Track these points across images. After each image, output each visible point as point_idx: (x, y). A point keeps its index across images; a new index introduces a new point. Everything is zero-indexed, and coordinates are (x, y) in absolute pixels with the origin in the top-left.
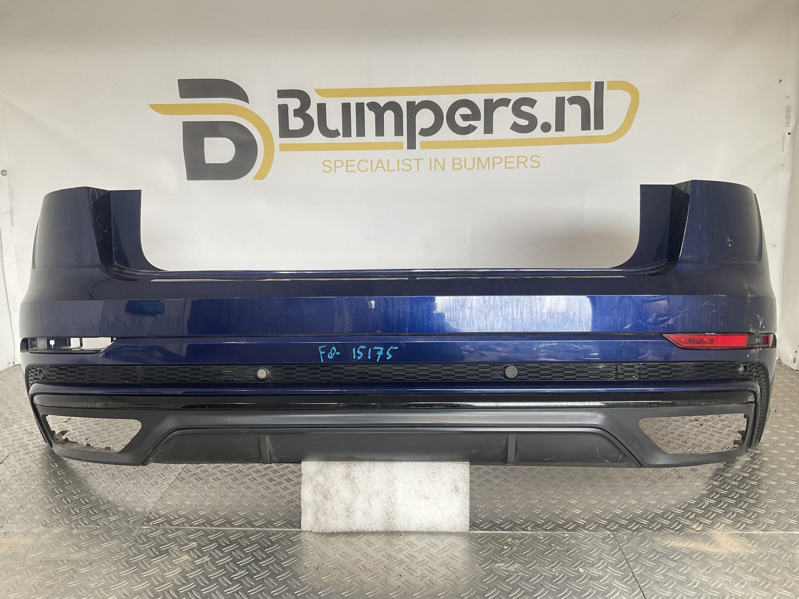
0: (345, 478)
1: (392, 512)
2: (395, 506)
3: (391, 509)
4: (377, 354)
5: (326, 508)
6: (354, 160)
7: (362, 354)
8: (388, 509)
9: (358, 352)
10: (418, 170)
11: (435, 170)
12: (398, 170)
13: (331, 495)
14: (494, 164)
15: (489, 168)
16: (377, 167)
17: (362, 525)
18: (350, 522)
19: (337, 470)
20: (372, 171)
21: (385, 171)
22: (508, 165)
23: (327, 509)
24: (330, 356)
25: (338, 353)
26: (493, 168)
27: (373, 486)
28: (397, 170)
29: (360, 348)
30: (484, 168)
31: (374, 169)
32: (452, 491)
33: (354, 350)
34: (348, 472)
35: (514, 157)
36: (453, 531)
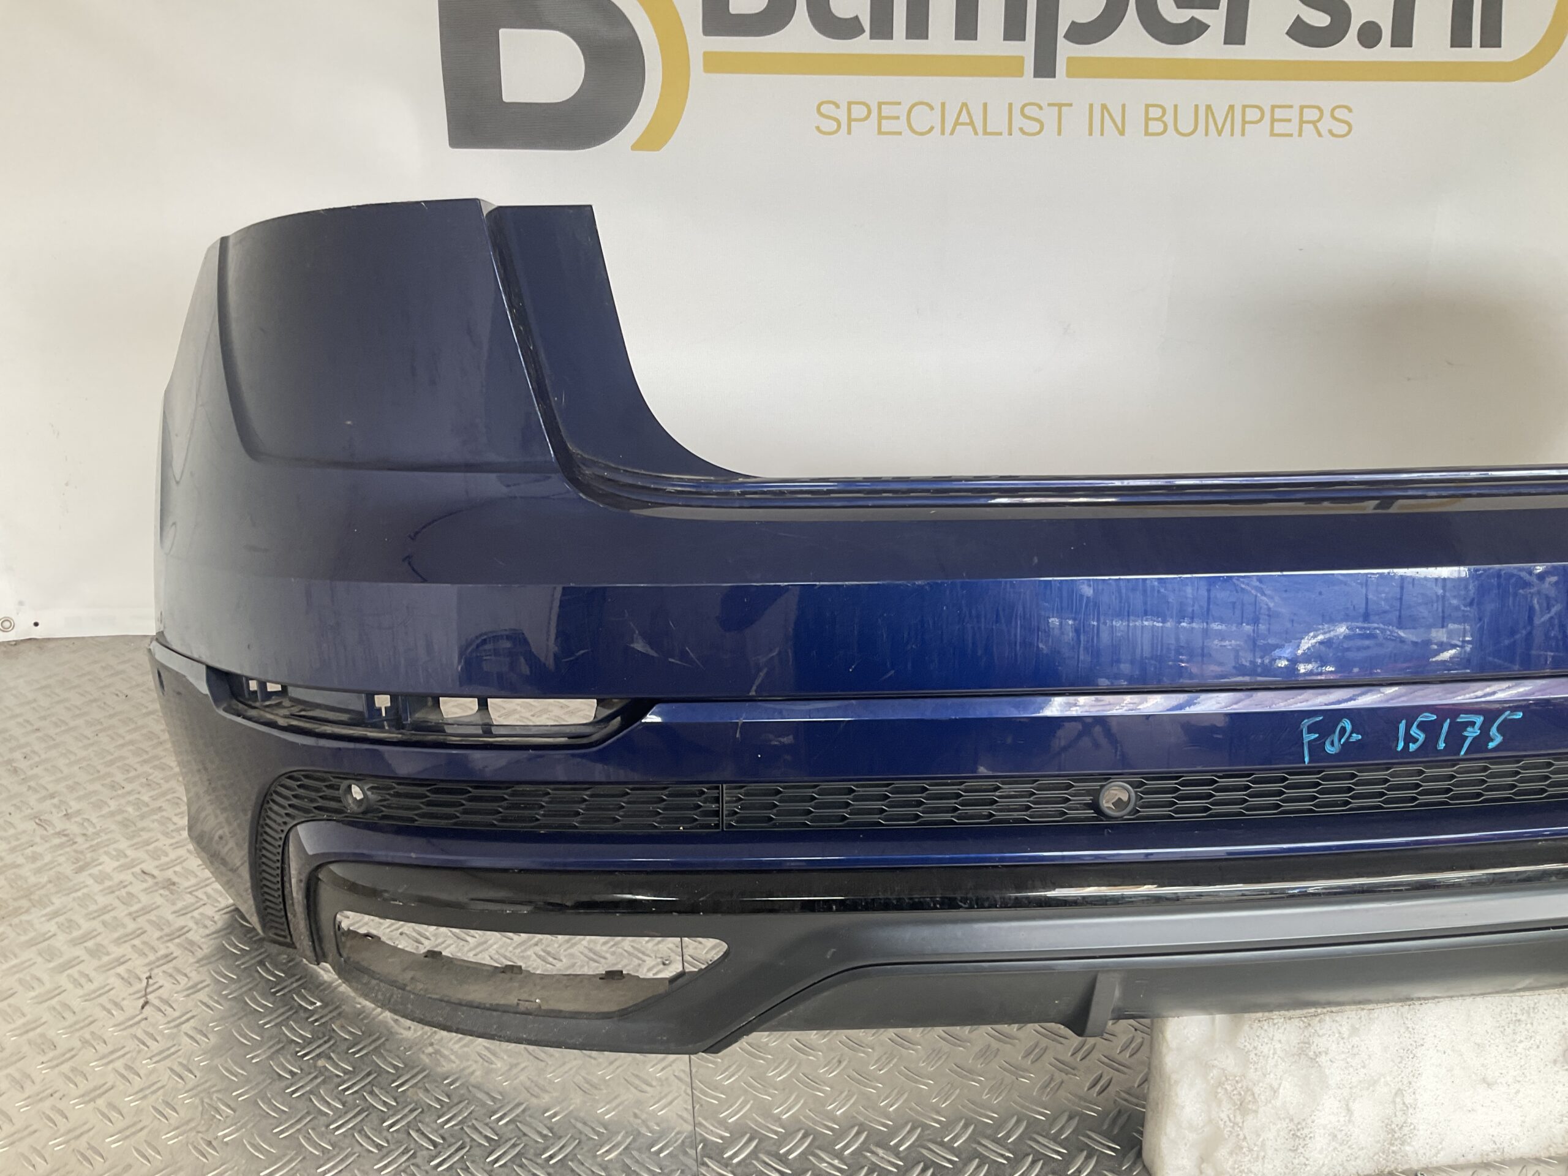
0: (1293, 1055)
1: (1401, 1128)
2: (1411, 1111)
3: (1400, 1119)
4: (1465, 734)
5: (1241, 1137)
6: (899, 103)
7: (1421, 737)
8: (1394, 1119)
9: (1414, 731)
10: (1059, 133)
11: (1102, 134)
12: (1010, 133)
13: (1255, 1101)
15: (1232, 134)
16: (957, 123)
17: (1323, 1165)
18: (1296, 1161)
19: (1278, 1036)
20: (943, 133)
21: (976, 133)
22: (1279, 128)
23: (1245, 1138)
24: (1332, 744)
25: (1356, 737)
26: (1243, 134)
27: (1364, 1067)
28: (1006, 132)
29: (1419, 719)
30: (1220, 133)
31: (948, 130)
32: (1555, 1062)
33: (1402, 726)
34: (1306, 1040)
35: (1291, 107)
36: (1543, 1155)
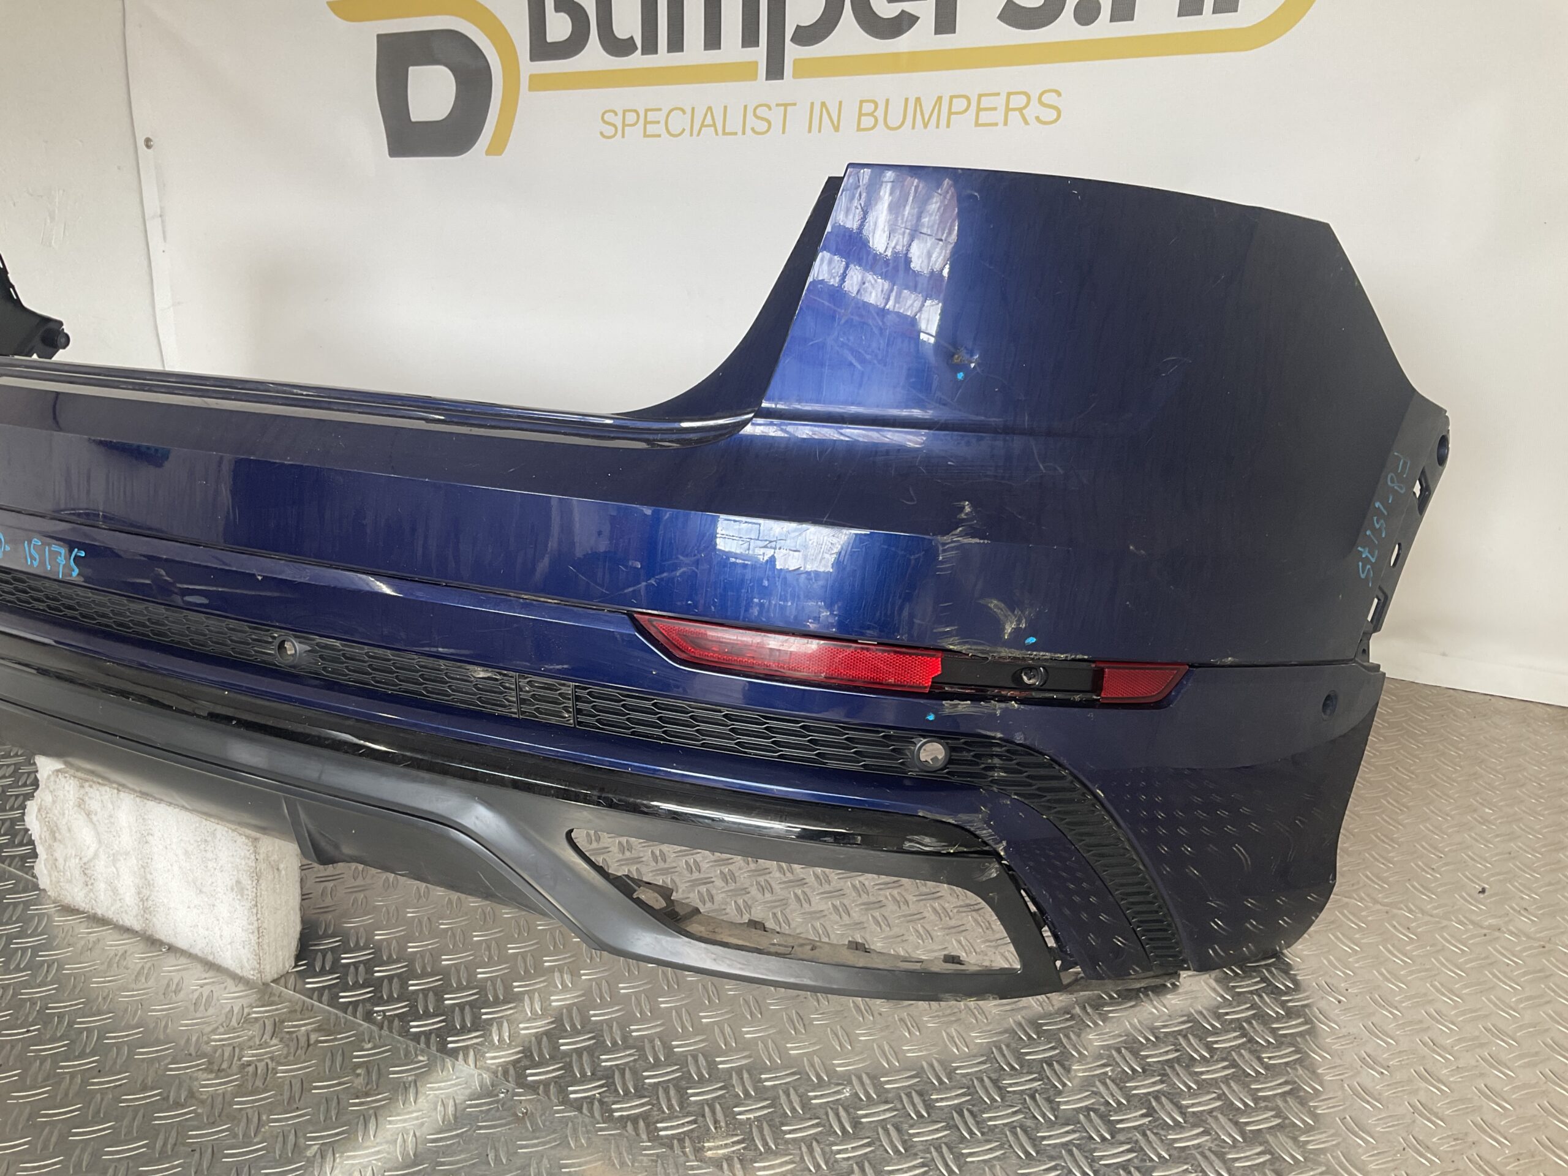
0: (78, 806)
1: (148, 899)
2: (152, 888)
3: (146, 892)
4: (58, 560)
6: (661, 110)
7: (37, 557)
8: (142, 890)
10: (784, 132)
11: (820, 131)
12: (744, 133)
13: (59, 834)
14: (950, 113)
15: (938, 127)
16: (703, 125)
17: (108, 908)
18: (91, 895)
20: (691, 135)
21: (717, 134)
22: (984, 117)
25: (7, 548)
26: (948, 126)
27: (119, 837)
28: (740, 133)
29: (33, 542)
30: (926, 126)
31: (695, 132)
32: (233, 889)
33: (26, 546)
34: (80, 796)
35: (998, 94)
